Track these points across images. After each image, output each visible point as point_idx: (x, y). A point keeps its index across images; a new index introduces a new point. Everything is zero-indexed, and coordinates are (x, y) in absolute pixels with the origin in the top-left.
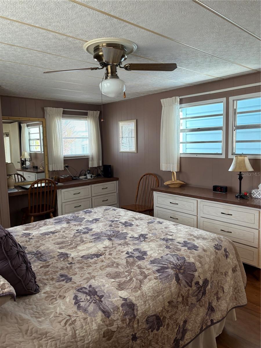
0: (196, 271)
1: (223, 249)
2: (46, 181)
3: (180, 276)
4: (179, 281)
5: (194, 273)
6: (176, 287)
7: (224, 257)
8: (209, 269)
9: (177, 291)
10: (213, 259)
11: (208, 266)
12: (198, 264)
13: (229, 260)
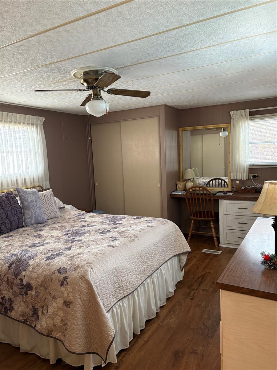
0: (25, 270)
1: (65, 275)
2: (200, 188)
3: (14, 265)
4: (10, 268)
5: (23, 271)
6: (6, 269)
7: (59, 282)
8: (36, 278)
9: (5, 272)
10: (46, 275)
11: (37, 275)
12: (30, 268)
13: (63, 289)
